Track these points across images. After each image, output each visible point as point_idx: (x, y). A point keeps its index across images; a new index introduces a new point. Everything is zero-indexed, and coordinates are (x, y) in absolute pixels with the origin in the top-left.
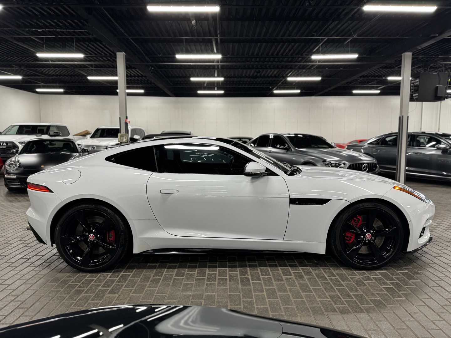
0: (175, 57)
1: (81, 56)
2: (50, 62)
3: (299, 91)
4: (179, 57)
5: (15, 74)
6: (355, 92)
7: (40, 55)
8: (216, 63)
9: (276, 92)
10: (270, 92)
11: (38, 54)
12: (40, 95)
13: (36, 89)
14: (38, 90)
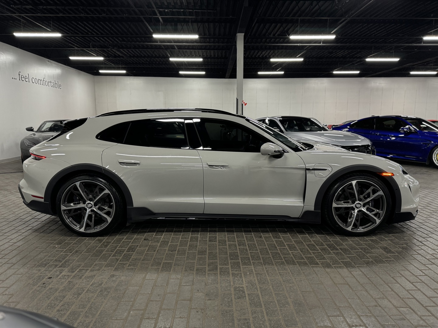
0: (289, 38)
1: (196, 37)
2: (159, 43)
3: (358, 72)
4: (293, 37)
5: (98, 55)
6: (412, 73)
7: (155, 36)
8: (323, 44)
9: (335, 72)
10: (330, 72)
11: (155, 34)
12: (95, 76)
13: (99, 70)
14: (101, 71)
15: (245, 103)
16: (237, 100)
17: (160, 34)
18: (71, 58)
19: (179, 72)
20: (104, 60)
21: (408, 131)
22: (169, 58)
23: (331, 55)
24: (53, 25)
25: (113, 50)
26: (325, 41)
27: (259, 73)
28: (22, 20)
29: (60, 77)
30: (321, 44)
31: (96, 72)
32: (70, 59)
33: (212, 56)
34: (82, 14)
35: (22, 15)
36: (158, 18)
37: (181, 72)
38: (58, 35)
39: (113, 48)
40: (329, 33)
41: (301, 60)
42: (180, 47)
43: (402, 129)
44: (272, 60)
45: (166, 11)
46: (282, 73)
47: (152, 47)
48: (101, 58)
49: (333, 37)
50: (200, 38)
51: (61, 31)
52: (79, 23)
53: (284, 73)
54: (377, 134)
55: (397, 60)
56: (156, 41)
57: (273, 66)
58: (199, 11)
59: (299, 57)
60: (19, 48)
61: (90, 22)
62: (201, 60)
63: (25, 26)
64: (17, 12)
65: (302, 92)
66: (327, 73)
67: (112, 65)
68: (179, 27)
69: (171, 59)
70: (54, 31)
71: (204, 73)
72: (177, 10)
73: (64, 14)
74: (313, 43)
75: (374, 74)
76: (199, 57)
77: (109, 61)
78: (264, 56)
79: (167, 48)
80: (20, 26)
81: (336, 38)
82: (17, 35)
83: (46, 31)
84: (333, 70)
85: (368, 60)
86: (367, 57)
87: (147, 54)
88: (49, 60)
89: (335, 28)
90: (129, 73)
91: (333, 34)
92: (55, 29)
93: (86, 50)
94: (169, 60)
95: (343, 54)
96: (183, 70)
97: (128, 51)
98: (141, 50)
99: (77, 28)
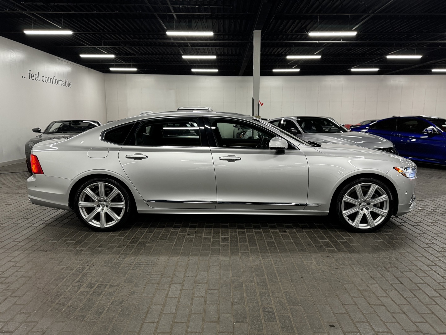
0: (307, 35)
1: (211, 34)
2: (172, 41)
3: (377, 70)
4: (312, 34)
5: (109, 53)
6: (434, 70)
7: (169, 33)
8: (343, 41)
9: (353, 70)
10: (347, 70)
11: (168, 31)
12: (105, 74)
13: (110, 68)
14: (111, 69)
15: (262, 103)
16: (253, 100)
17: (174, 32)
18: (82, 56)
19: (191, 69)
20: (115, 58)
21: (432, 133)
22: (181, 55)
23: (350, 52)
24: (64, 22)
25: (124, 47)
26: (345, 38)
27: (274, 70)
28: (32, 17)
29: (70, 75)
30: (341, 41)
31: (106, 70)
32: (80, 57)
33: (225, 53)
34: (95, 11)
35: (33, 12)
36: (172, 14)
37: (193, 70)
38: (69, 33)
39: (125, 46)
40: (350, 30)
41: (319, 57)
42: (193, 45)
43: (425, 130)
44: (288, 57)
45: (181, 7)
46: (298, 70)
47: (164, 44)
48: (112, 56)
49: (353, 34)
50: (215, 35)
51: (72, 28)
52: (91, 20)
53: (300, 71)
54: (399, 136)
55: (419, 57)
56: (170, 38)
57: (289, 63)
58: (215, 7)
59: (317, 54)
60: (29, 46)
61: (102, 19)
62: (214, 57)
63: (36, 23)
64: (28, 10)
65: (318, 90)
66: (344, 70)
67: (123, 63)
68: (193, 24)
69: (184, 57)
70: (64, 28)
71: (216, 70)
72: (192, 6)
73: (76, 11)
74: (332, 39)
75: (393, 72)
76: (212, 54)
77: (120, 58)
78: (280, 53)
79: (180, 45)
80: (31, 23)
81: (357, 35)
82: (27, 32)
83: (57, 29)
84: (351, 67)
85: (389, 57)
86: (387, 54)
87: (159, 51)
88: (59, 58)
89: (357, 24)
90: (140, 70)
91: (355, 30)
92: (66, 26)
93: (98, 47)
94: (182, 58)
95: (363, 50)
96: (195, 68)
97: (140, 48)
98: (153, 47)
99: (88, 25)
